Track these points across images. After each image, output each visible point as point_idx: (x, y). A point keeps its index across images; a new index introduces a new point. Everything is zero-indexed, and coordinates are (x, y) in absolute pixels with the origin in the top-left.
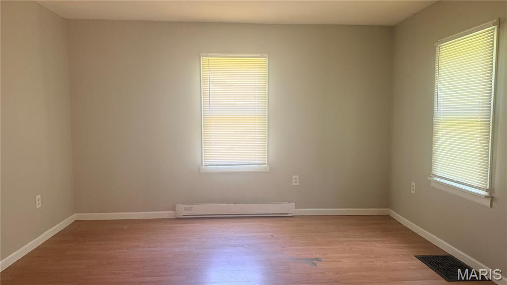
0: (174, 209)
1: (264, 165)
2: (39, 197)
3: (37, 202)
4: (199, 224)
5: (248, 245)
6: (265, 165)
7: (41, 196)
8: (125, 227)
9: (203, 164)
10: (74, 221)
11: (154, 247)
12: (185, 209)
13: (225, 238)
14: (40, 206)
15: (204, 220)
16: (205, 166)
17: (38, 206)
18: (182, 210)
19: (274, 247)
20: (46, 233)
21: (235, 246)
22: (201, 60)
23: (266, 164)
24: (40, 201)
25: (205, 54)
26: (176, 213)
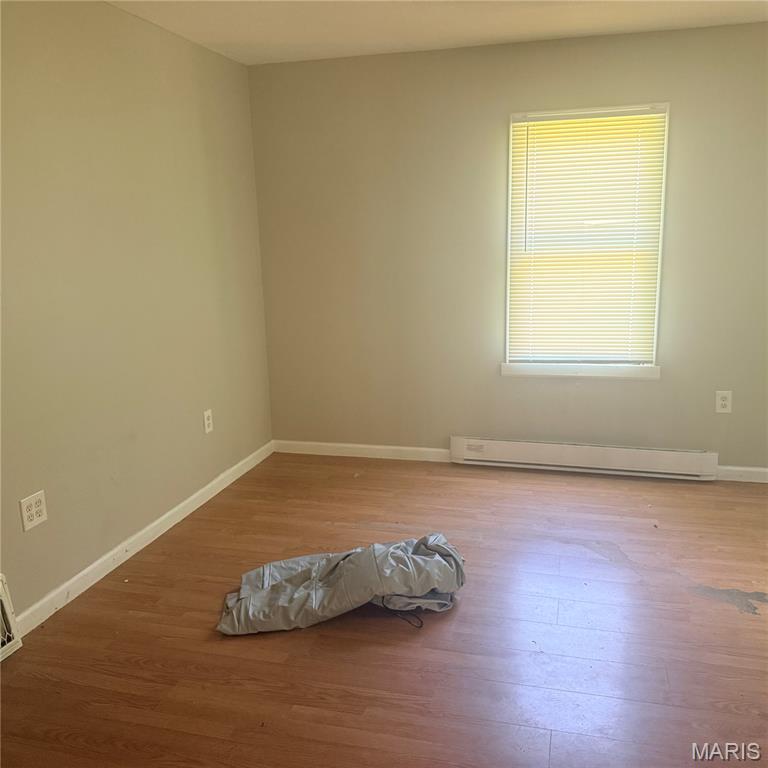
0: (447, 445)
1: (645, 365)
2: (208, 413)
3: (206, 422)
4: (496, 482)
5: (598, 543)
6: (650, 365)
7: (213, 412)
8: (356, 475)
9: (508, 359)
10: (269, 454)
11: (405, 523)
12: (470, 448)
13: (549, 520)
14: (211, 429)
15: (507, 474)
16: (511, 361)
17: (208, 430)
18: (464, 449)
19: (658, 553)
20: (222, 476)
21: (567, 541)
22: (511, 129)
23: (651, 362)
24: (211, 421)
25: (518, 116)
26: (450, 453)
